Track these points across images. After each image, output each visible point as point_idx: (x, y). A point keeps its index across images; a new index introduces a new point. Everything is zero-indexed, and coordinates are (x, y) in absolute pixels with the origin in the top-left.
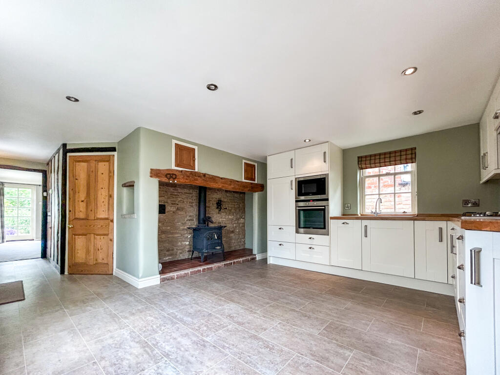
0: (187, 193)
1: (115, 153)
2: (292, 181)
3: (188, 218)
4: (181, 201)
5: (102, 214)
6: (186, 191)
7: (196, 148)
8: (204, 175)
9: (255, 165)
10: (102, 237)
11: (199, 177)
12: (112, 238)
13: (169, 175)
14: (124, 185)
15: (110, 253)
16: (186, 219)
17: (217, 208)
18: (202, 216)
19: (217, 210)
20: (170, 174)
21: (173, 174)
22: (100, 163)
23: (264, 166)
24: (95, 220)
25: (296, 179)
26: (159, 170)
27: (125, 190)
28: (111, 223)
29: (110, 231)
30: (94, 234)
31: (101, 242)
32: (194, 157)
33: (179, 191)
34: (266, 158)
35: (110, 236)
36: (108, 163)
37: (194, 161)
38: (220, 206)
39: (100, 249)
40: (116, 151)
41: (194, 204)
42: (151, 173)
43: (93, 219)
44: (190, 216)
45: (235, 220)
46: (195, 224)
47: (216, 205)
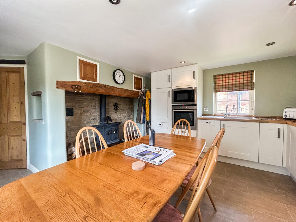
0: (91, 99)
1: (25, 66)
2: (169, 91)
3: (92, 118)
4: (87, 105)
5: (15, 118)
6: (90, 97)
7: (98, 64)
8: (105, 86)
9: (141, 79)
10: (16, 137)
11: (100, 87)
12: (25, 138)
13: (74, 86)
14: (34, 94)
15: (24, 151)
16: (90, 119)
17: (114, 109)
18: (103, 116)
19: (114, 111)
20: (76, 85)
21: (78, 86)
22: (10, 74)
23: (148, 79)
24: (8, 123)
25: (172, 89)
26: (65, 82)
27: (34, 98)
28: (23, 126)
29: (23, 133)
30: (8, 135)
31: (14, 142)
32: (96, 71)
33: (85, 98)
34: (150, 74)
35: (23, 137)
36: (18, 74)
37: (96, 74)
38: (116, 107)
39: (14, 148)
40: (25, 64)
41: (97, 107)
42: (57, 84)
43: (7, 122)
44: (94, 116)
45: (127, 117)
46: (98, 122)
47: (113, 107)
